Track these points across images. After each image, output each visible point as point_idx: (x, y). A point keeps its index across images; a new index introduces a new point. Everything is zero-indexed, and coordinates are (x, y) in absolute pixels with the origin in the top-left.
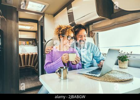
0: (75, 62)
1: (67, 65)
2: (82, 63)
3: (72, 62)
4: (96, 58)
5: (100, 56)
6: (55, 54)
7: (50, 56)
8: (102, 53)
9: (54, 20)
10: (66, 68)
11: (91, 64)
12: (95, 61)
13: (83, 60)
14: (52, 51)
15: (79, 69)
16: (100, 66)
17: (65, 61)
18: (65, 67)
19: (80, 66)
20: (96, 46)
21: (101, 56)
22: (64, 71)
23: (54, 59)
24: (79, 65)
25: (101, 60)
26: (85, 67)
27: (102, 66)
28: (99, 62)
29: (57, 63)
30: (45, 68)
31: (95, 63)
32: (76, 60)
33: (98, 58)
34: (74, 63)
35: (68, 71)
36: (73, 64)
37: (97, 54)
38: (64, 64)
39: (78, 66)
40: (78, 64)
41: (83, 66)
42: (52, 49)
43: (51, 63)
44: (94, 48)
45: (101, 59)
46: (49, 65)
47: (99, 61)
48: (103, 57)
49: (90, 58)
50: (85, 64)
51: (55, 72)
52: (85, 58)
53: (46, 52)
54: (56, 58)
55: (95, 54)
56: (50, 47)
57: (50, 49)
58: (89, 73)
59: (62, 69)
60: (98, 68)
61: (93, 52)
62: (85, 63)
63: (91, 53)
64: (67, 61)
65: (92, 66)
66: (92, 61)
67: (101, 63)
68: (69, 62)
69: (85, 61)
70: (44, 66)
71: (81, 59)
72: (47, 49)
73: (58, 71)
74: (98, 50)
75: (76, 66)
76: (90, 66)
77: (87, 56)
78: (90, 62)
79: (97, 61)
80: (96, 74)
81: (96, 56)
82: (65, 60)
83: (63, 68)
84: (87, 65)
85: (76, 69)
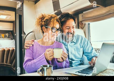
0: (61, 59)
1: (51, 63)
2: (70, 61)
3: (58, 60)
4: (86, 54)
5: (91, 52)
6: (36, 49)
7: (31, 52)
8: (94, 49)
9: (35, 8)
10: (50, 66)
11: (81, 61)
12: (85, 58)
13: (71, 56)
14: (33, 45)
15: (66, 67)
16: (92, 64)
17: (49, 58)
18: (48, 66)
19: (67, 64)
20: (87, 40)
21: (93, 52)
22: (47, 70)
23: (35, 55)
24: (67, 62)
25: (93, 57)
26: (73, 65)
27: (94, 64)
28: (90, 59)
29: (39, 60)
30: (24, 66)
31: (86, 61)
32: (63, 57)
33: (89, 55)
34: (60, 61)
35: (52, 69)
36: (58, 62)
37: (88, 49)
38: (48, 61)
39: (65, 64)
40: (65, 62)
41: (71, 64)
42: (33, 44)
43: (32, 60)
44: (84, 43)
45: (93, 55)
46: (29, 63)
47: (90, 57)
48: (95, 53)
49: (79, 55)
50: (73, 62)
51: (36, 72)
52: (73, 54)
53: (25, 47)
54: (37, 55)
55: (85, 49)
56: (31, 41)
57: (30, 43)
58: (79, 72)
59: (45, 68)
60: (89, 66)
61: (84, 46)
62: (73, 60)
63: (81, 48)
64: (52, 57)
65: (82, 63)
66: (82, 58)
67: (93, 60)
68: (53, 59)
69: (74, 58)
70: (23, 65)
71: (68, 56)
72: (26, 44)
73: (41, 71)
74: (89, 44)
75: (63, 64)
76: (80, 64)
77: (76, 52)
78: (80, 60)
79: (88, 58)
80: (87, 74)
81: (86, 51)
82: (48, 56)
83: (46, 66)
84: (76, 62)
85: (63, 68)
